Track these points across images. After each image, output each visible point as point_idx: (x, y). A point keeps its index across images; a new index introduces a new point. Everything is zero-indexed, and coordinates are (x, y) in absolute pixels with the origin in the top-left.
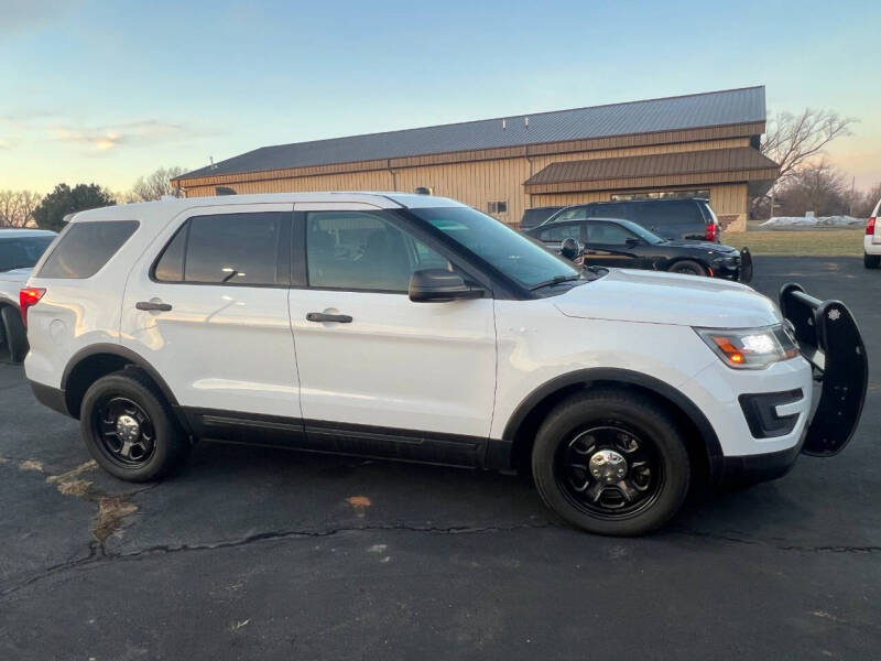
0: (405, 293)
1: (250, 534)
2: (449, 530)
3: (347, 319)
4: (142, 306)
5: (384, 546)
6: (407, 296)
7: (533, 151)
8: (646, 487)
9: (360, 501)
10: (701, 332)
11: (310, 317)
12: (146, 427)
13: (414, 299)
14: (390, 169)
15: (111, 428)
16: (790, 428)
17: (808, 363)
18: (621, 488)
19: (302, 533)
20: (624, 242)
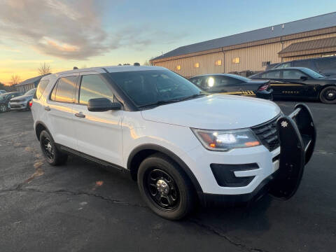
1: (58, 189)
2: (113, 201)
4: (46, 109)
5: (86, 203)
7: (283, 39)
8: (175, 199)
9: (100, 183)
10: (196, 131)
12: (52, 148)
14: (223, 51)
15: (47, 147)
16: (246, 184)
17: (267, 150)
18: (168, 198)
19: (71, 193)
20: (299, 78)
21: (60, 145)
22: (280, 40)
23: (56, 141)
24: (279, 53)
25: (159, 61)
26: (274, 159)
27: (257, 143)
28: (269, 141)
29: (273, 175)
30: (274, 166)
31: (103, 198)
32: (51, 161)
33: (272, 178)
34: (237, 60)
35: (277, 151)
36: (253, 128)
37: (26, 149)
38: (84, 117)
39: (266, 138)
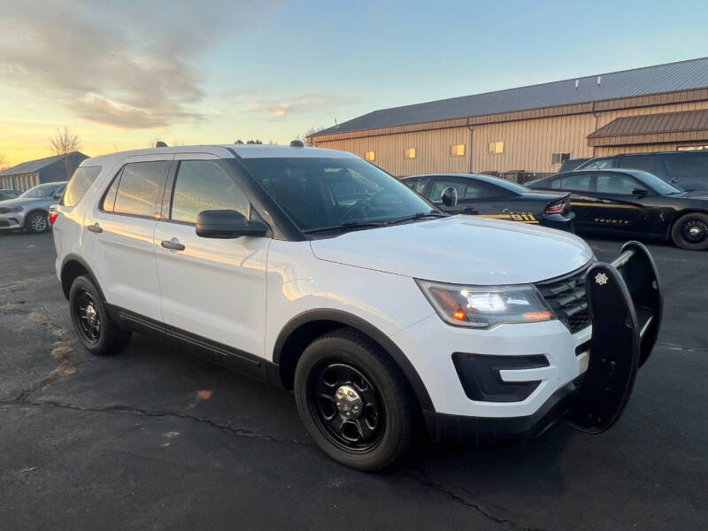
2: (237, 431)
4: (91, 228)
5: (176, 434)
9: (205, 394)
10: (426, 286)
11: (163, 244)
12: (98, 315)
13: (201, 234)
14: (468, 126)
15: (84, 313)
16: (523, 397)
17: (567, 330)
18: (358, 424)
19: (142, 411)
20: (630, 193)
21: (118, 309)
22: (591, 110)
23: (110, 300)
26: (579, 350)
27: (546, 315)
28: (570, 313)
29: (575, 381)
30: (579, 364)
31: (213, 425)
32: (93, 344)
33: (573, 388)
34: (499, 147)
35: (586, 334)
36: (541, 286)
37: (31, 316)
38: (182, 248)
39: (564, 307)
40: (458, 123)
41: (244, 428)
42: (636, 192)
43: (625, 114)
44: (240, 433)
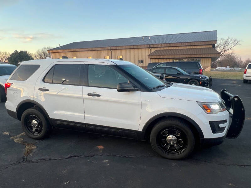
0: (116, 89)
1: (69, 156)
2: (126, 156)
3: (99, 96)
4: (40, 89)
5: (107, 161)
6: (117, 90)
7: (151, 46)
8: (182, 146)
9: (101, 147)
10: (199, 103)
11: (89, 95)
12: (40, 124)
13: (119, 91)
14: (110, 50)
15: (30, 123)
16: (223, 131)
18: (175, 146)
19: (84, 156)
20: (176, 74)
21: (56, 120)
22: (149, 47)
23: (51, 117)
24: (149, 56)
25: (56, 51)
31: (115, 156)
32: (36, 135)
40: (107, 48)
41: (128, 155)
42: (178, 73)
43: (158, 49)
44: (127, 157)
